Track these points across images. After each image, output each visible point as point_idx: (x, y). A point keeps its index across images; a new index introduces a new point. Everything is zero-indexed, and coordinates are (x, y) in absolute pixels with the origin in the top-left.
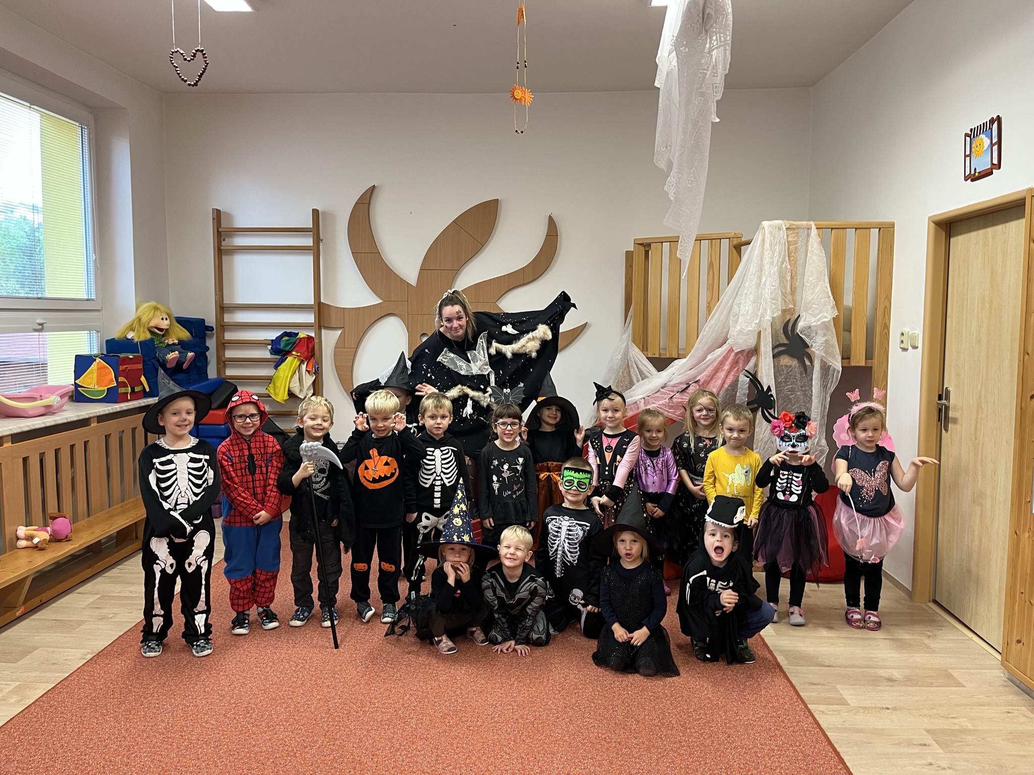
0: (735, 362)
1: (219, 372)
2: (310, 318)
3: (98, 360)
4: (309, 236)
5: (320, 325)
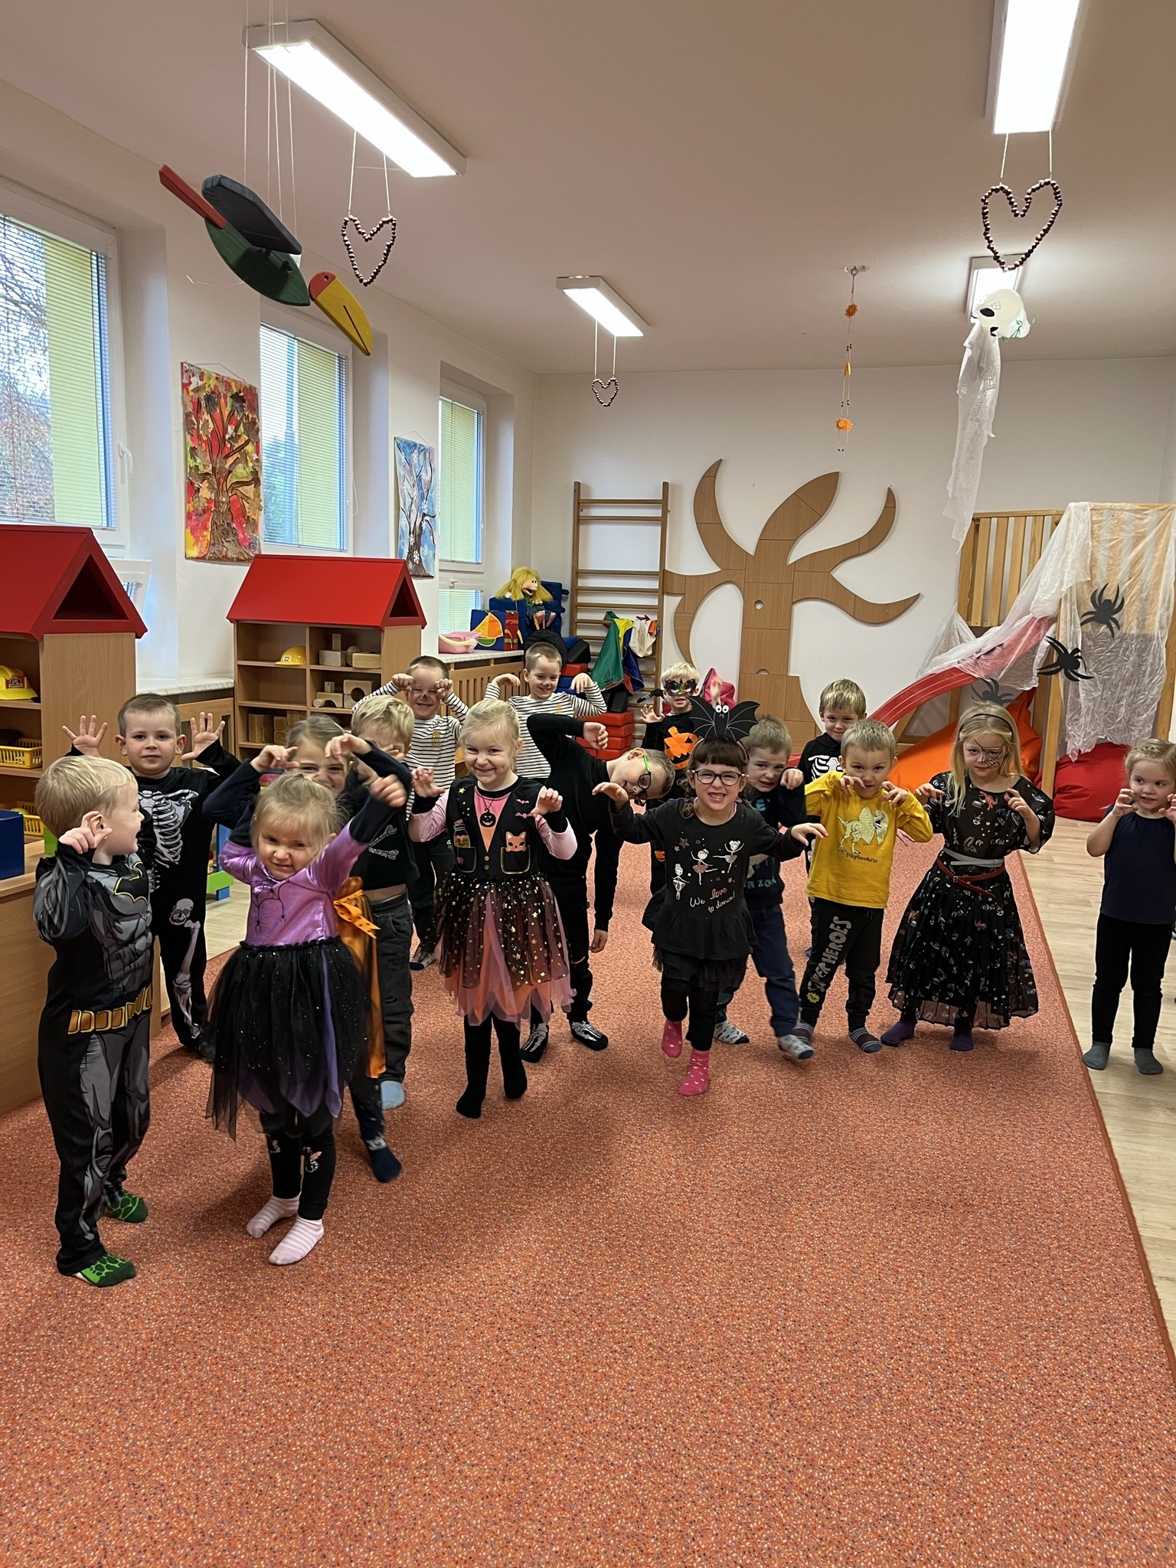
0: (1038, 628)
1: (571, 631)
2: (654, 584)
3: (488, 614)
4: (658, 508)
5: (663, 591)
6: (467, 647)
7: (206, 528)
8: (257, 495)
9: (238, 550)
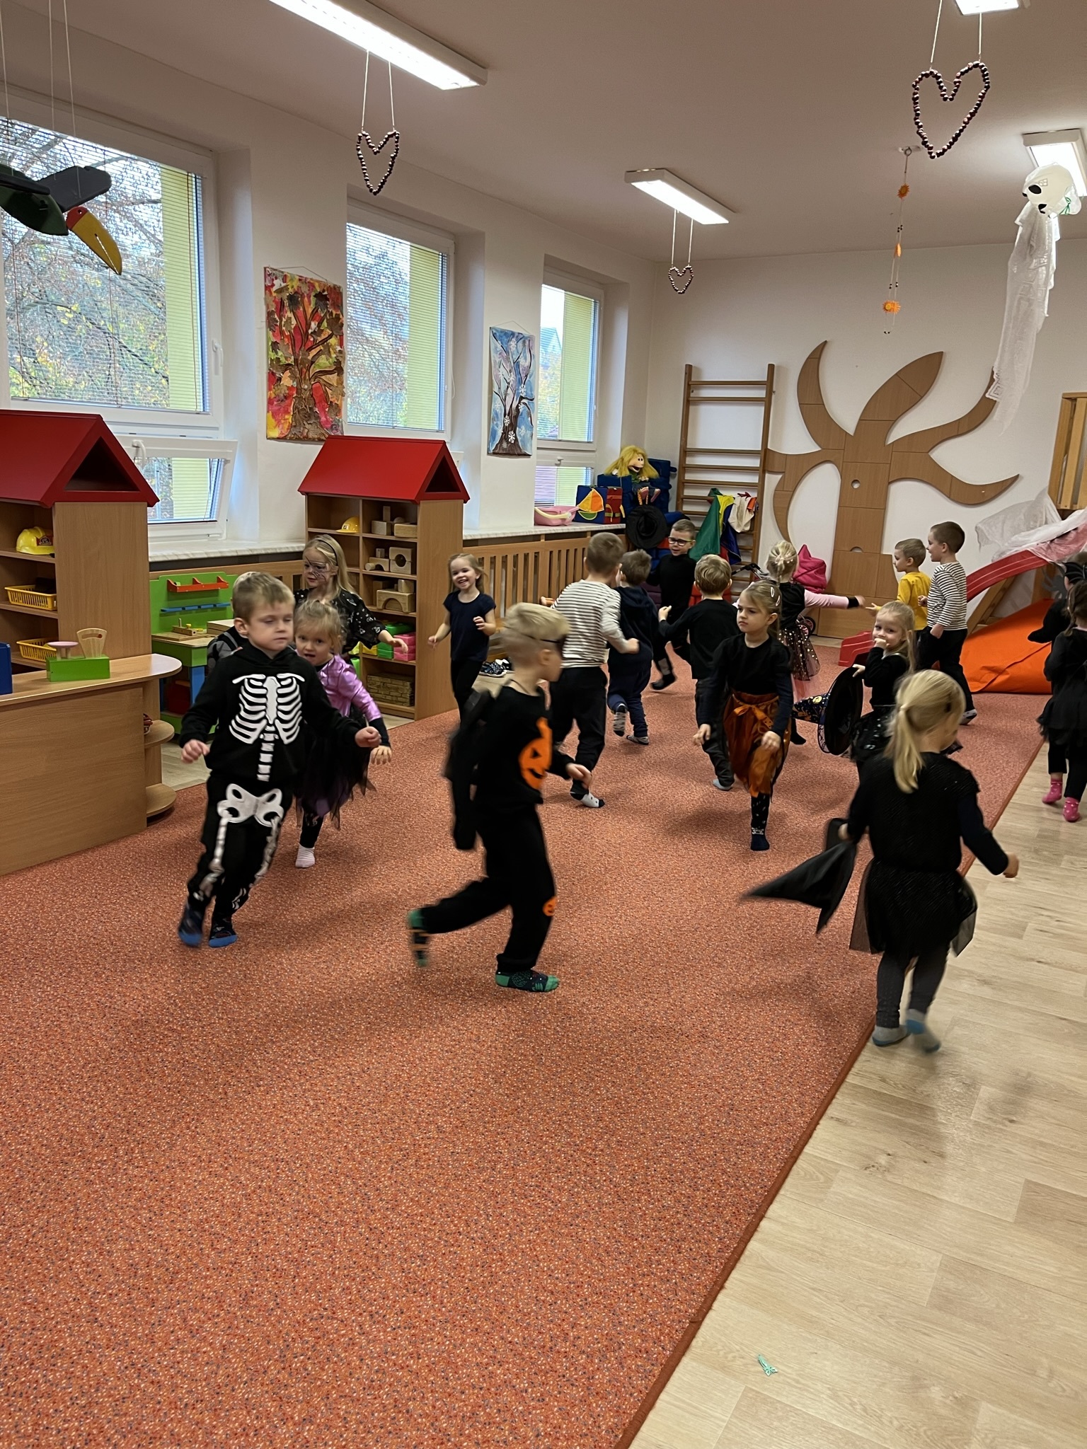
1: (677, 508)
2: (756, 463)
3: (593, 490)
4: (763, 389)
5: (764, 470)
6: (564, 520)
7: (287, 412)
8: (341, 382)
9: (319, 431)
